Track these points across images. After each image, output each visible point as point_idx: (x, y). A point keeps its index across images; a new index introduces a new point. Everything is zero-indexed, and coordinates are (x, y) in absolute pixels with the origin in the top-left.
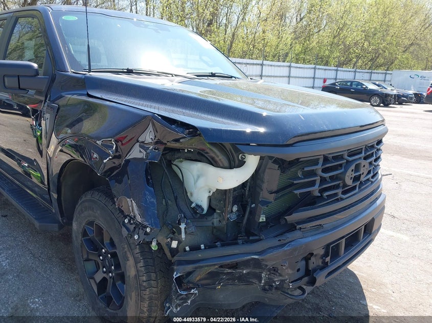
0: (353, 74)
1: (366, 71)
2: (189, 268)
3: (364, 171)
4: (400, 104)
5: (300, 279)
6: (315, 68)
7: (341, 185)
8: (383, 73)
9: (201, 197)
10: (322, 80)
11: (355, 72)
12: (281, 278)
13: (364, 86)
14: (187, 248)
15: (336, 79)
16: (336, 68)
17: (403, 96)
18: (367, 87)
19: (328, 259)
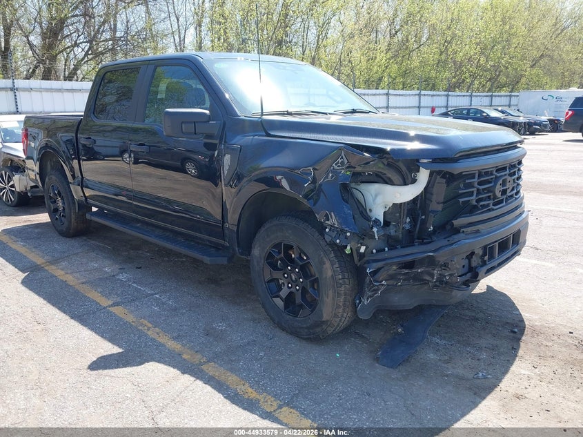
0: (468, 98)
1: (485, 94)
2: (380, 264)
3: (509, 186)
4: (532, 133)
5: (465, 274)
6: (419, 95)
7: (492, 197)
8: (506, 96)
9: (378, 213)
10: (430, 110)
11: (471, 96)
12: (451, 272)
13: (484, 114)
14: (374, 251)
15: (447, 107)
16: (446, 93)
17: (535, 124)
18: (488, 115)
19: (486, 258)
